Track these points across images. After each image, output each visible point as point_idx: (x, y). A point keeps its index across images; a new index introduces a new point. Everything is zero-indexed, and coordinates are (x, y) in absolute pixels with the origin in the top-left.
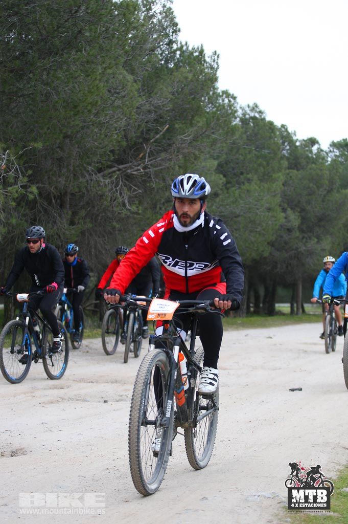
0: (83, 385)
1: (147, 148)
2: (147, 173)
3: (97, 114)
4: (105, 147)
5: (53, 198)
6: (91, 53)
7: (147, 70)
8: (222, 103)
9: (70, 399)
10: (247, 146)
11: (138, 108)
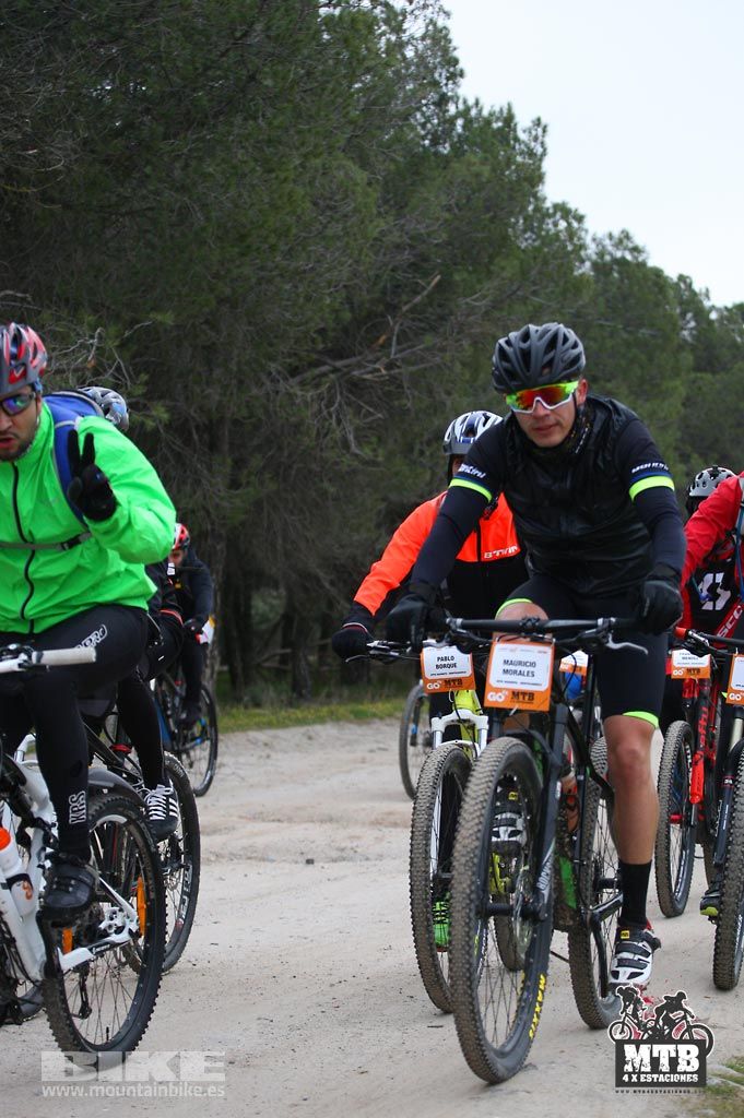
0: (260, 826)
1: (395, 323)
2: (396, 379)
3: (290, 253)
4: (307, 323)
5: (194, 432)
6: (276, 123)
7: (393, 160)
8: (553, 231)
9: (233, 857)
10: (607, 320)
11: (375, 239)
